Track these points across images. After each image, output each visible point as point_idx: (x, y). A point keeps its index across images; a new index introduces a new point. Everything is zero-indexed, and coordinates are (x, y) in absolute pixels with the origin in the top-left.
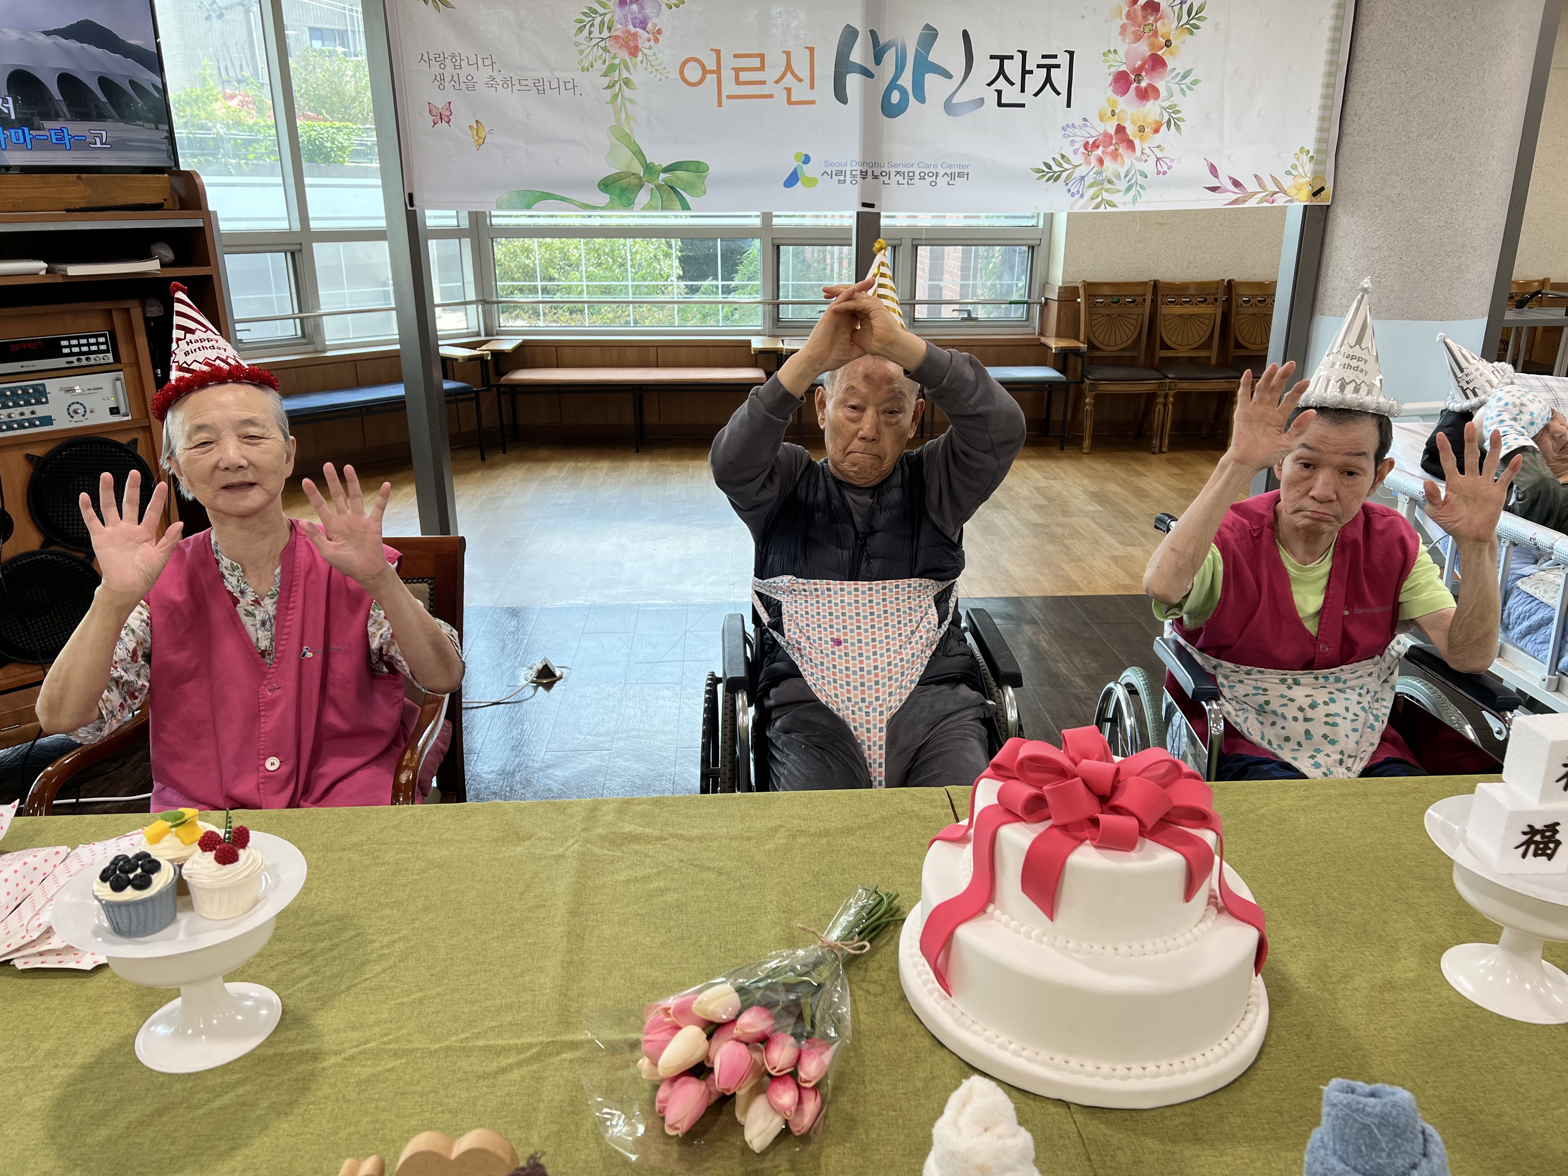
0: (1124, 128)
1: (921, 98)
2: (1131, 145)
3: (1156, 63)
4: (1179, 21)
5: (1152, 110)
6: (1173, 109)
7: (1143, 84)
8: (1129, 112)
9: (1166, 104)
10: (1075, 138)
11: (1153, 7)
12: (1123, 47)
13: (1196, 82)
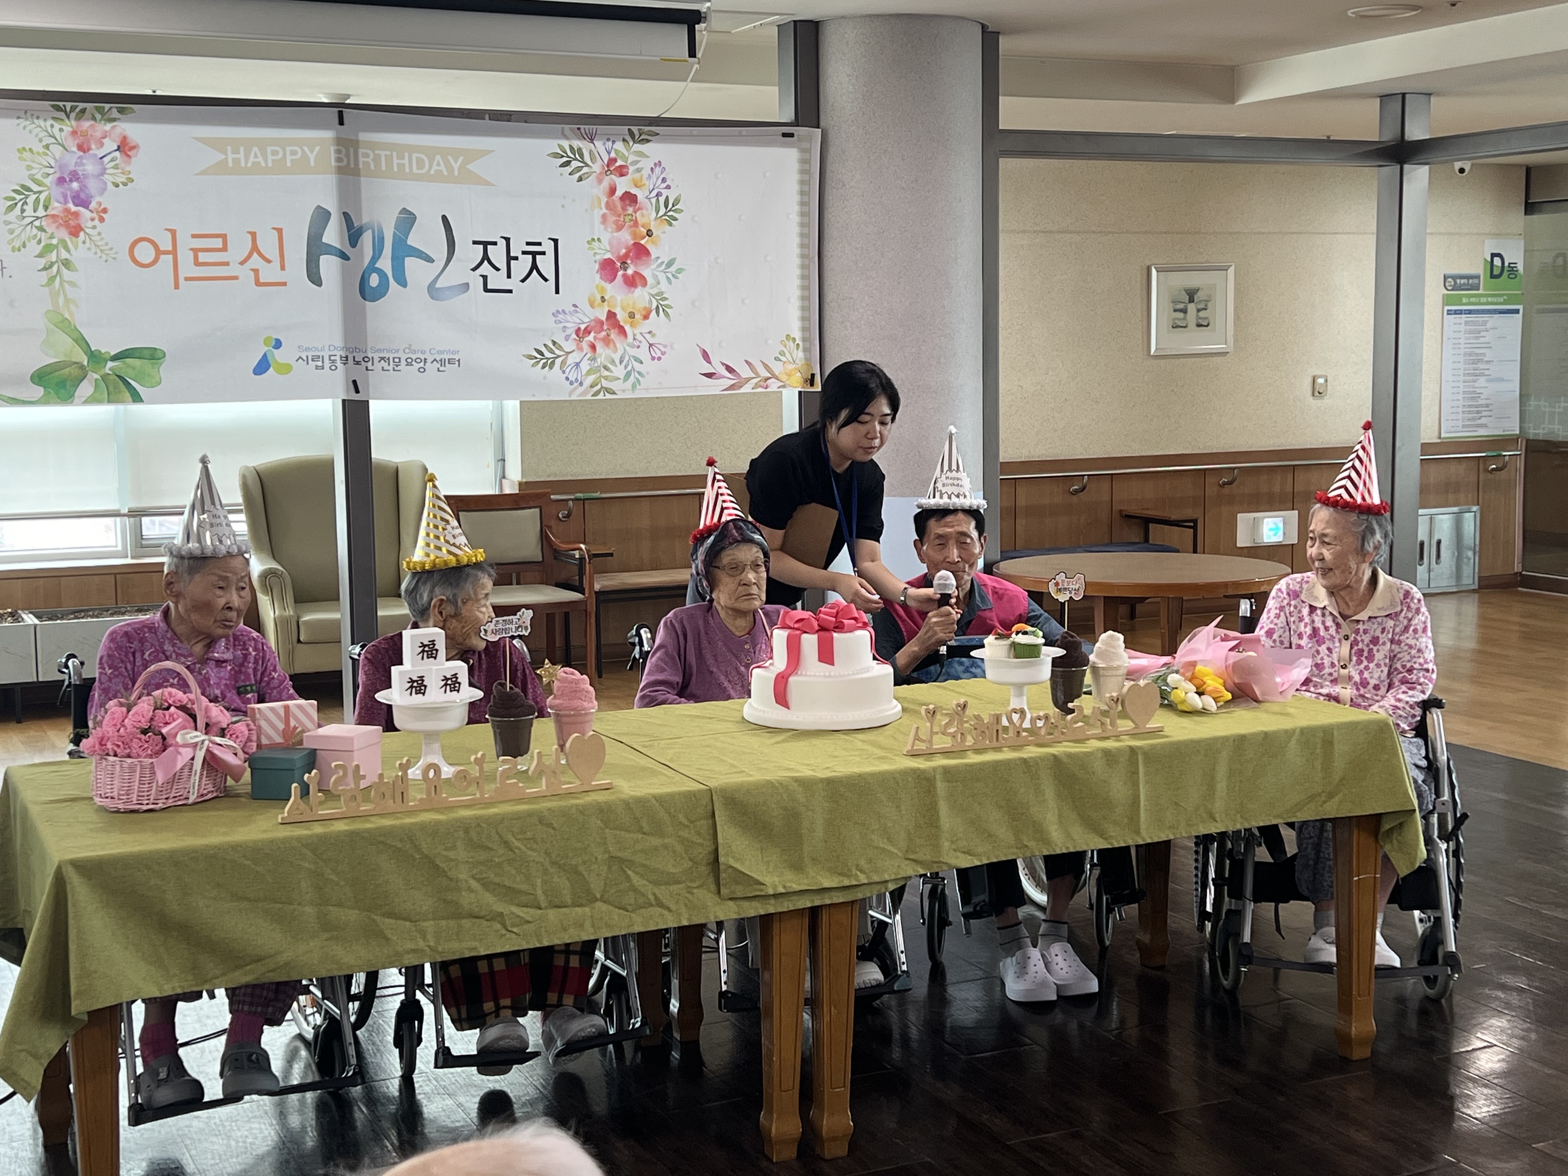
0: (614, 314)
1: (402, 282)
2: (622, 331)
3: (640, 252)
4: (657, 211)
5: (641, 296)
6: (660, 296)
7: (630, 272)
8: (619, 298)
9: (654, 291)
10: (567, 325)
11: (630, 198)
12: (606, 235)
13: (680, 271)
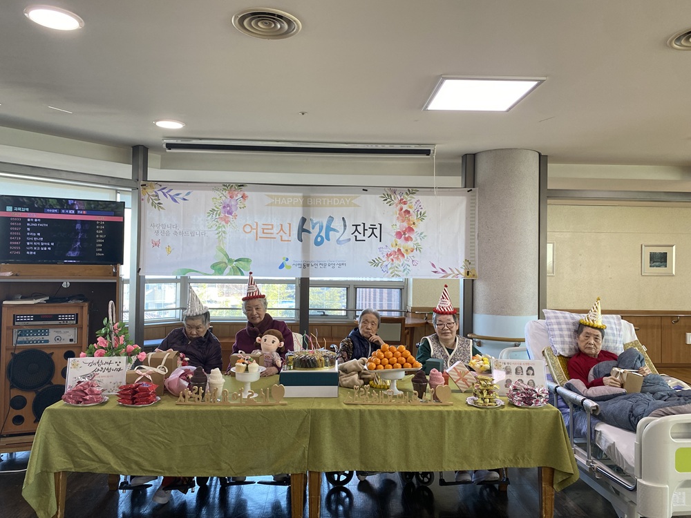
0: (400, 250)
1: (328, 239)
2: (403, 255)
3: (410, 229)
4: (417, 216)
5: (410, 244)
6: (418, 245)
7: (407, 236)
8: (402, 244)
9: (415, 243)
10: (384, 252)
11: (407, 212)
12: (398, 224)
13: (425, 236)
